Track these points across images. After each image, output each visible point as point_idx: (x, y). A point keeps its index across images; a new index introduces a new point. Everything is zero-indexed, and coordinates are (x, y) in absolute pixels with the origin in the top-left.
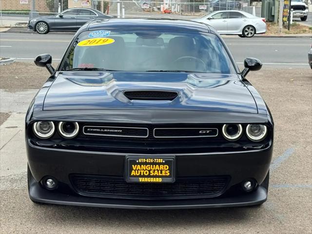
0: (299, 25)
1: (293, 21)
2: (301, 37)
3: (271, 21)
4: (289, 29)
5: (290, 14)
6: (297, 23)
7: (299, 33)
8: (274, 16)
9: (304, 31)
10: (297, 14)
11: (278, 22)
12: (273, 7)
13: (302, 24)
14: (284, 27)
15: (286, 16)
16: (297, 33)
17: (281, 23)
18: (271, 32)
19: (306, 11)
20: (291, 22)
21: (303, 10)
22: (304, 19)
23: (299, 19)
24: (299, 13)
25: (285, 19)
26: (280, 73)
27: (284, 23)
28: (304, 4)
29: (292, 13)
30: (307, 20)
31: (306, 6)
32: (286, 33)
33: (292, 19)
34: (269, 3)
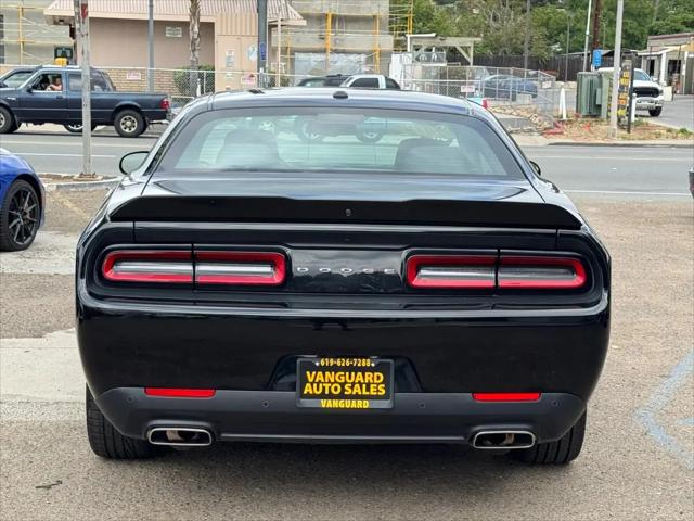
0: (647, 124)
1: (636, 116)
2: (653, 146)
3: (595, 116)
4: (629, 131)
5: (630, 103)
6: (644, 120)
7: (650, 138)
8: (600, 106)
9: (658, 136)
10: (642, 103)
11: (608, 117)
12: (599, 90)
13: (652, 121)
14: (621, 126)
15: (623, 107)
16: (644, 139)
17: (614, 119)
18: (596, 137)
19: (660, 98)
20: (633, 119)
21: (653, 96)
22: (655, 112)
23: (647, 113)
24: (646, 101)
25: (623, 112)
26: (632, 210)
27: (619, 120)
28: (655, 85)
29: (634, 101)
30: (661, 115)
31: (660, 88)
32: (624, 138)
33: (634, 112)
34: (591, 82)
